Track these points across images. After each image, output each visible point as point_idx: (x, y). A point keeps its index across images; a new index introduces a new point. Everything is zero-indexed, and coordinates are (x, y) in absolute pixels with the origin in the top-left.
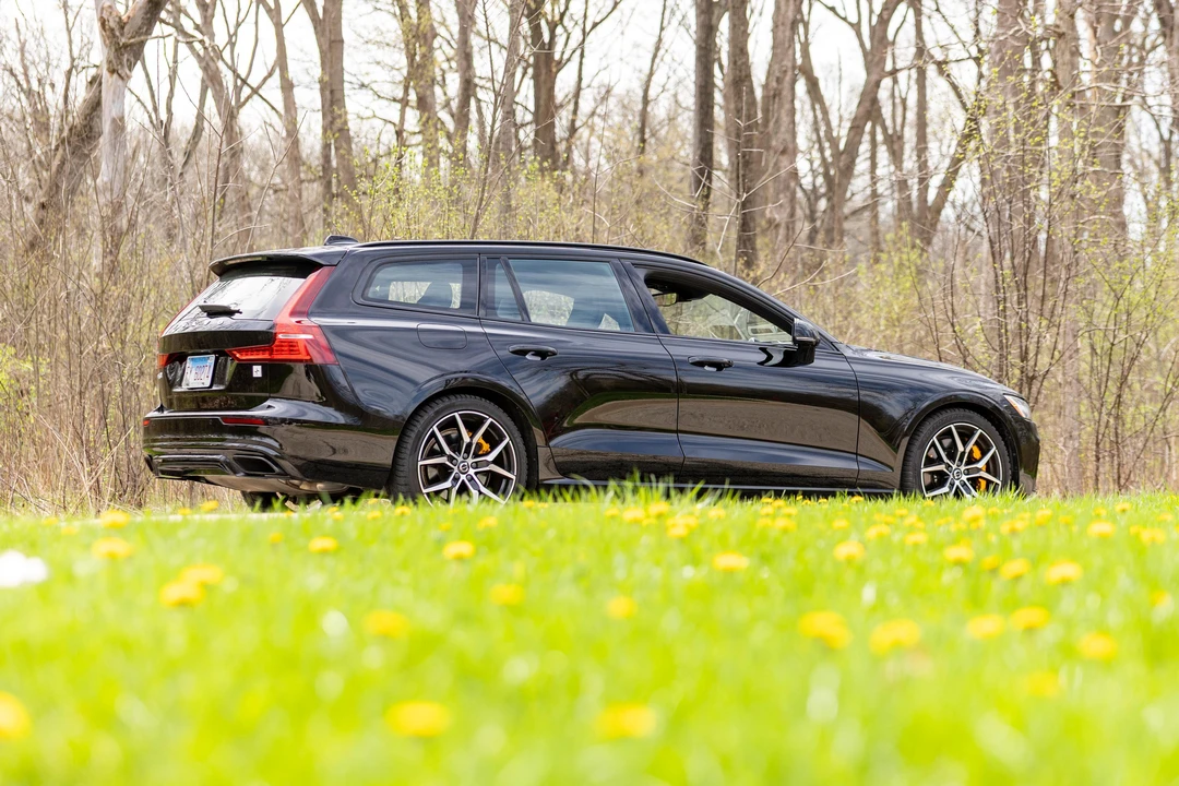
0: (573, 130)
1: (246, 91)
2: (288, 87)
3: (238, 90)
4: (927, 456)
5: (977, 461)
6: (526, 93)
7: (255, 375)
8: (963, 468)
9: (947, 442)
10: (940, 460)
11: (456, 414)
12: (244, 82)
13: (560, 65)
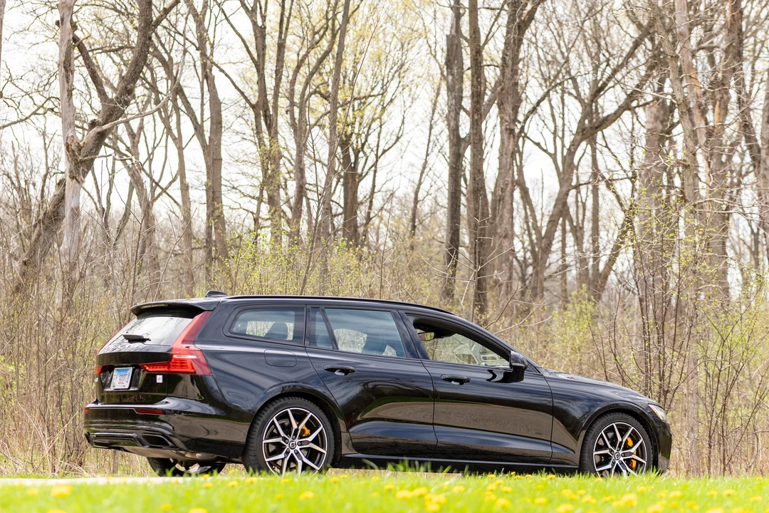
0: (369, 219)
1: (158, 191)
2: (185, 188)
3: (153, 190)
4: (597, 443)
5: (631, 448)
6: (339, 195)
7: (158, 381)
8: (621, 452)
9: (610, 435)
10: (606, 447)
11: (288, 410)
12: (157, 184)
13: (361, 177)
